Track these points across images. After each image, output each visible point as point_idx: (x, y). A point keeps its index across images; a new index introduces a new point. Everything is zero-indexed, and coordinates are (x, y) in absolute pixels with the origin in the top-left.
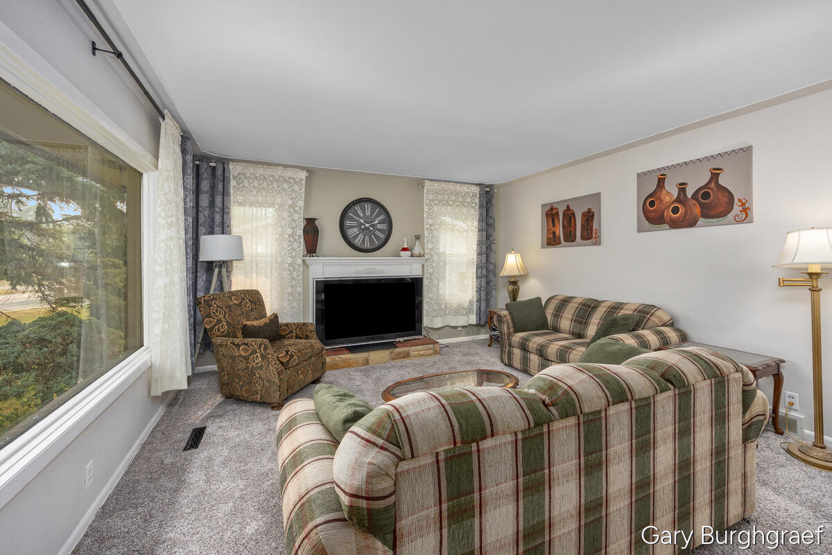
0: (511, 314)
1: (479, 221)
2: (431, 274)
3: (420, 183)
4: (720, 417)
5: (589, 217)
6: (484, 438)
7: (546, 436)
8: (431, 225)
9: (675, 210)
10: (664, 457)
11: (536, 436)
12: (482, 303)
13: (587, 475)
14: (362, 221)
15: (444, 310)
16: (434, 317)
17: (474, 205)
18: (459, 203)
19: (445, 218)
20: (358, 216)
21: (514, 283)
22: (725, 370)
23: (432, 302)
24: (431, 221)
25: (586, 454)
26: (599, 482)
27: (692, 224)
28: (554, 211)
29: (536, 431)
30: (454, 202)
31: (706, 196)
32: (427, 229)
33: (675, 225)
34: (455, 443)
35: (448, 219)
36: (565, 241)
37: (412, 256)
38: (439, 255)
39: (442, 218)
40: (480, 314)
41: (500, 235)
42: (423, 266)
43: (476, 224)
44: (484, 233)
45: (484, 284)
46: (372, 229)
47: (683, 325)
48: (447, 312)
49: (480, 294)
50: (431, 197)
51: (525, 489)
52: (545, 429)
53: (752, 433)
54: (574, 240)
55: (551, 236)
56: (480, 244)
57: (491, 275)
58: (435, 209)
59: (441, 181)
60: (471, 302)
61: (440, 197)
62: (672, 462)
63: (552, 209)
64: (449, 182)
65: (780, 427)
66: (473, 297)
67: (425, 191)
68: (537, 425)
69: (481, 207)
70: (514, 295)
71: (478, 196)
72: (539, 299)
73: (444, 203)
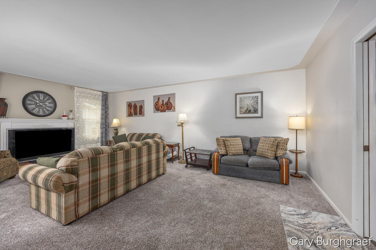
0: (114, 140)
1: (102, 106)
2: (78, 127)
3: (72, 88)
4: (158, 152)
5: (141, 107)
6: (101, 154)
7: (116, 154)
8: (78, 106)
9: (162, 107)
10: (145, 159)
11: (113, 154)
12: (103, 138)
13: (126, 163)
14: (38, 102)
15: (86, 142)
16: (80, 145)
17: (99, 99)
18: (92, 98)
19: (85, 104)
20: (35, 99)
21: (116, 129)
22: (159, 142)
23: (79, 139)
24: (78, 105)
25: (126, 158)
26: (129, 164)
27: (165, 111)
28: (131, 105)
29: (114, 153)
30: (90, 97)
31: (167, 104)
32: (76, 108)
33: (162, 111)
34: (93, 155)
35: (87, 104)
36: (134, 115)
37: (68, 119)
38: (83, 119)
39: (84, 103)
40: (102, 143)
41: (110, 112)
42: (74, 123)
43: (100, 107)
44: (104, 111)
45: (104, 131)
46: (44, 106)
47: (163, 138)
48: (87, 143)
49: (102, 135)
50: (78, 94)
51: (111, 166)
52: (116, 153)
53: (165, 155)
54: (137, 115)
55: (130, 113)
56: (102, 115)
57: (107, 127)
58: (81, 99)
59: (83, 88)
60: (98, 138)
61: (83, 95)
62: (146, 161)
63: (130, 104)
64: (87, 89)
65: (179, 158)
66: (99, 136)
67: (75, 91)
68: (113, 152)
69: (102, 100)
70: (116, 134)
71: (101, 96)
72: (125, 134)
73: (85, 97)
